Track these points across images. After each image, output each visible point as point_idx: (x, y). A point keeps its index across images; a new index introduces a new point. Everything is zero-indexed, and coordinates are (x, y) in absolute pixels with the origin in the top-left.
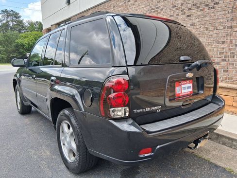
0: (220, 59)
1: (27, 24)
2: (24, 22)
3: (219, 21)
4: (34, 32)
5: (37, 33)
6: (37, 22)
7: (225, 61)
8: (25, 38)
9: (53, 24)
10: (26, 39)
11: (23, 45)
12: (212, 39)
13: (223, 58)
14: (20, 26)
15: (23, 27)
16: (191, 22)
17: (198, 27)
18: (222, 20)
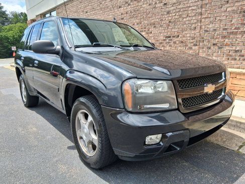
0: (192, 44)
1: (10, 16)
2: (7, 13)
3: (190, 9)
4: (19, 24)
5: (22, 25)
6: (22, 13)
7: (197, 45)
8: (9, 30)
9: (37, 14)
10: (11, 32)
11: (7, 38)
12: (185, 26)
13: (195, 43)
14: (3, 18)
15: (7, 19)
16: (167, 10)
17: (174, 15)
18: (193, 8)
